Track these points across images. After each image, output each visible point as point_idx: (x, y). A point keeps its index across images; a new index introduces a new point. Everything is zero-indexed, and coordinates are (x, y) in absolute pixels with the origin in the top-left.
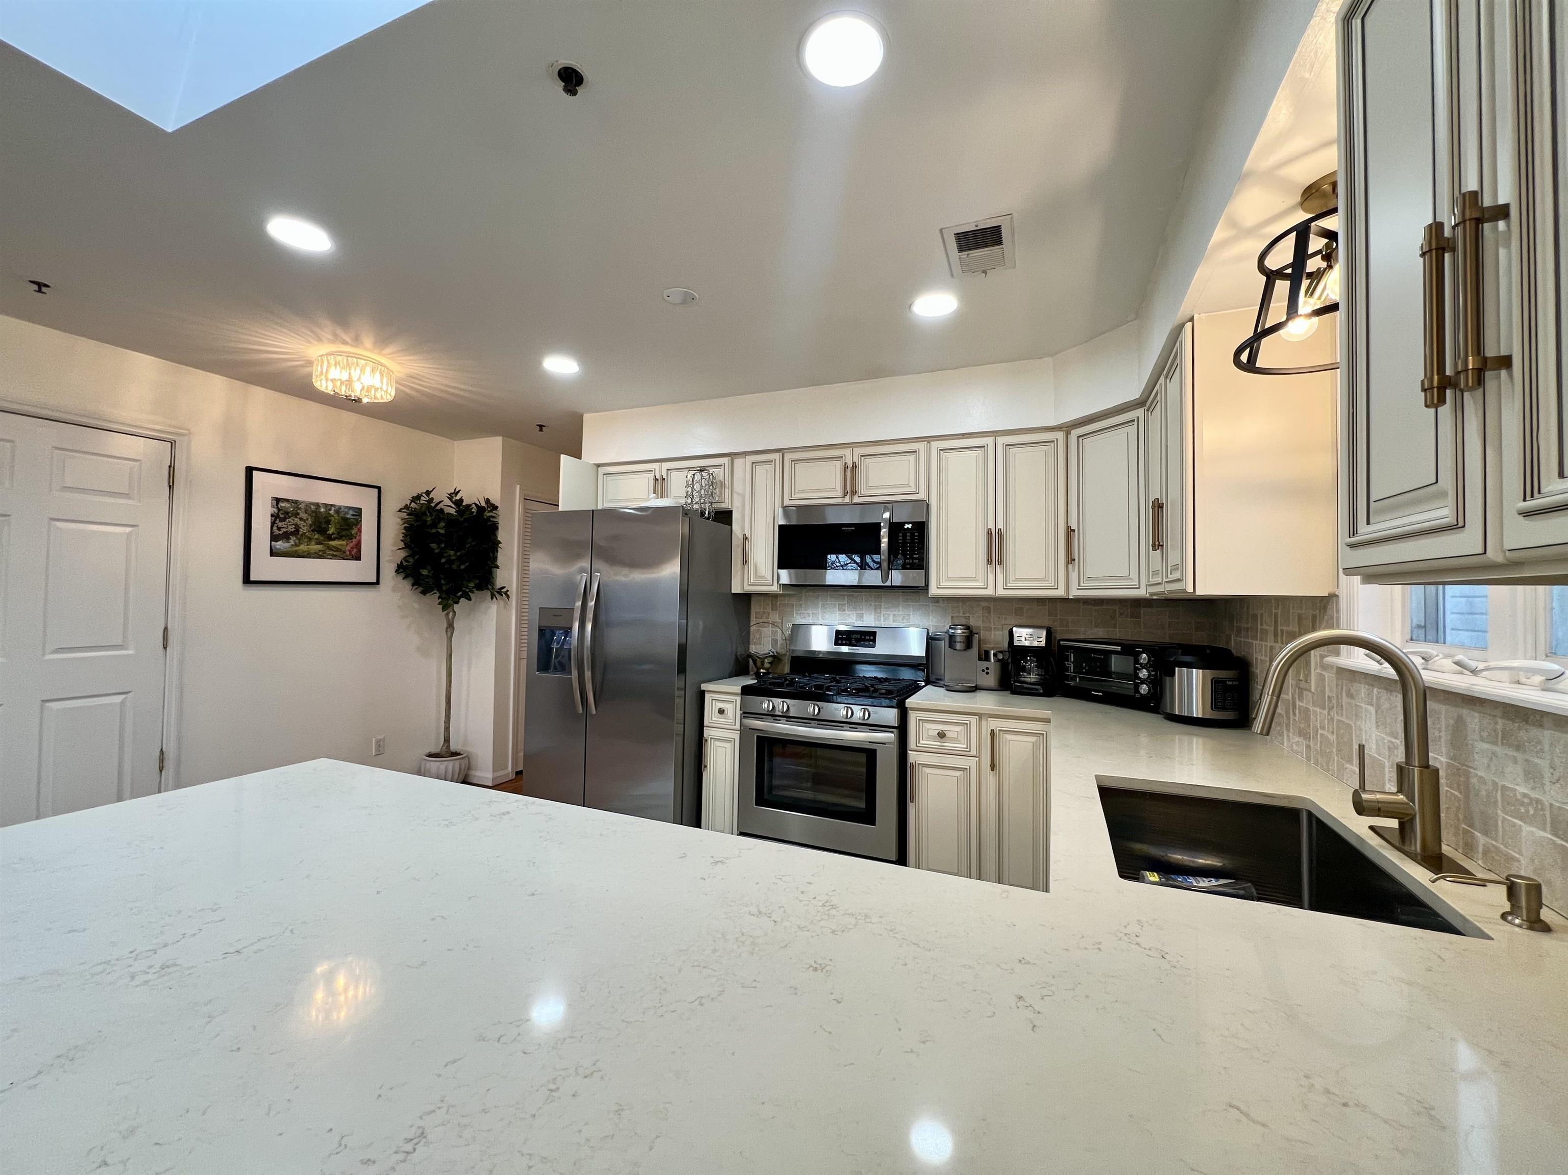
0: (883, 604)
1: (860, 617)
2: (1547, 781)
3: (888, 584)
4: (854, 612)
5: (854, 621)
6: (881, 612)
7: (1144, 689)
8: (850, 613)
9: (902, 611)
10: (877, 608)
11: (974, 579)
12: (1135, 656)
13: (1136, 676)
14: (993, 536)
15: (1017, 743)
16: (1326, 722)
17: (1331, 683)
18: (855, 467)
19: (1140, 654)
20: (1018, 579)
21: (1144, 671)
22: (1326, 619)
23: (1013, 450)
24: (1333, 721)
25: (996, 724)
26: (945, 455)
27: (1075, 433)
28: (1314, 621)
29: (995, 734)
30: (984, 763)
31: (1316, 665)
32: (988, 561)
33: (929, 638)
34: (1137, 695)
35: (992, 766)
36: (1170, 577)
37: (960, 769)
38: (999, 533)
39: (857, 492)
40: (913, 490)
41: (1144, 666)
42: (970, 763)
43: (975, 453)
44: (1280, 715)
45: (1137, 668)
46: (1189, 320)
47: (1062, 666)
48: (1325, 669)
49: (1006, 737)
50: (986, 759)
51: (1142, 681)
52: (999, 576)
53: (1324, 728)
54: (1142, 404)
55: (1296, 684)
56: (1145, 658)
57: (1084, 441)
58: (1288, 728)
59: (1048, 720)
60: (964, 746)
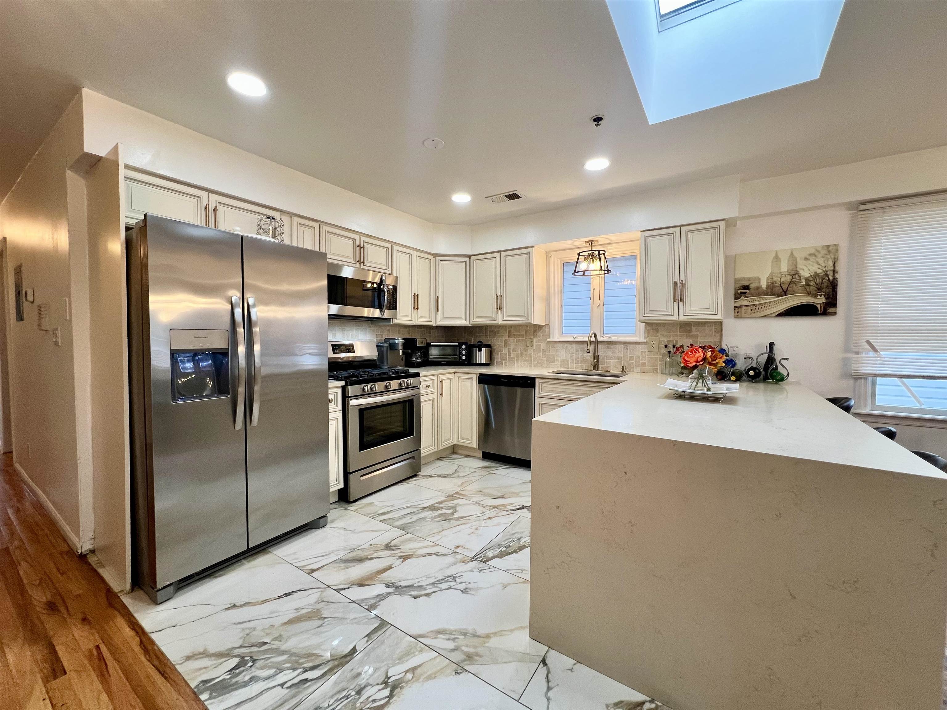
2: (617, 353)
3: (383, 317)
7: (464, 358)
10: (343, 330)
11: (407, 316)
12: (460, 346)
13: (460, 353)
14: (416, 297)
15: (446, 384)
16: (541, 355)
17: (544, 345)
18: (363, 247)
19: (462, 346)
20: (421, 317)
21: (464, 351)
22: (542, 330)
23: (419, 259)
24: (545, 354)
25: (441, 377)
26: (398, 254)
27: (438, 258)
28: (535, 331)
29: (442, 381)
30: (439, 394)
31: (536, 342)
32: (413, 308)
33: (377, 346)
34: (461, 360)
35: (442, 395)
36: (505, 319)
37: (432, 400)
38: (417, 296)
39: (363, 262)
40: (387, 268)
41: (463, 350)
42: (434, 396)
43: (408, 256)
44: (512, 358)
45: (461, 351)
46: (534, 247)
47: (428, 353)
48: (541, 343)
49: (444, 382)
50: (440, 392)
51: (463, 355)
52: (416, 315)
53: (540, 357)
54: (469, 256)
55: (524, 348)
56: (464, 347)
57: (441, 262)
58: (518, 360)
59: (454, 373)
60: (433, 389)
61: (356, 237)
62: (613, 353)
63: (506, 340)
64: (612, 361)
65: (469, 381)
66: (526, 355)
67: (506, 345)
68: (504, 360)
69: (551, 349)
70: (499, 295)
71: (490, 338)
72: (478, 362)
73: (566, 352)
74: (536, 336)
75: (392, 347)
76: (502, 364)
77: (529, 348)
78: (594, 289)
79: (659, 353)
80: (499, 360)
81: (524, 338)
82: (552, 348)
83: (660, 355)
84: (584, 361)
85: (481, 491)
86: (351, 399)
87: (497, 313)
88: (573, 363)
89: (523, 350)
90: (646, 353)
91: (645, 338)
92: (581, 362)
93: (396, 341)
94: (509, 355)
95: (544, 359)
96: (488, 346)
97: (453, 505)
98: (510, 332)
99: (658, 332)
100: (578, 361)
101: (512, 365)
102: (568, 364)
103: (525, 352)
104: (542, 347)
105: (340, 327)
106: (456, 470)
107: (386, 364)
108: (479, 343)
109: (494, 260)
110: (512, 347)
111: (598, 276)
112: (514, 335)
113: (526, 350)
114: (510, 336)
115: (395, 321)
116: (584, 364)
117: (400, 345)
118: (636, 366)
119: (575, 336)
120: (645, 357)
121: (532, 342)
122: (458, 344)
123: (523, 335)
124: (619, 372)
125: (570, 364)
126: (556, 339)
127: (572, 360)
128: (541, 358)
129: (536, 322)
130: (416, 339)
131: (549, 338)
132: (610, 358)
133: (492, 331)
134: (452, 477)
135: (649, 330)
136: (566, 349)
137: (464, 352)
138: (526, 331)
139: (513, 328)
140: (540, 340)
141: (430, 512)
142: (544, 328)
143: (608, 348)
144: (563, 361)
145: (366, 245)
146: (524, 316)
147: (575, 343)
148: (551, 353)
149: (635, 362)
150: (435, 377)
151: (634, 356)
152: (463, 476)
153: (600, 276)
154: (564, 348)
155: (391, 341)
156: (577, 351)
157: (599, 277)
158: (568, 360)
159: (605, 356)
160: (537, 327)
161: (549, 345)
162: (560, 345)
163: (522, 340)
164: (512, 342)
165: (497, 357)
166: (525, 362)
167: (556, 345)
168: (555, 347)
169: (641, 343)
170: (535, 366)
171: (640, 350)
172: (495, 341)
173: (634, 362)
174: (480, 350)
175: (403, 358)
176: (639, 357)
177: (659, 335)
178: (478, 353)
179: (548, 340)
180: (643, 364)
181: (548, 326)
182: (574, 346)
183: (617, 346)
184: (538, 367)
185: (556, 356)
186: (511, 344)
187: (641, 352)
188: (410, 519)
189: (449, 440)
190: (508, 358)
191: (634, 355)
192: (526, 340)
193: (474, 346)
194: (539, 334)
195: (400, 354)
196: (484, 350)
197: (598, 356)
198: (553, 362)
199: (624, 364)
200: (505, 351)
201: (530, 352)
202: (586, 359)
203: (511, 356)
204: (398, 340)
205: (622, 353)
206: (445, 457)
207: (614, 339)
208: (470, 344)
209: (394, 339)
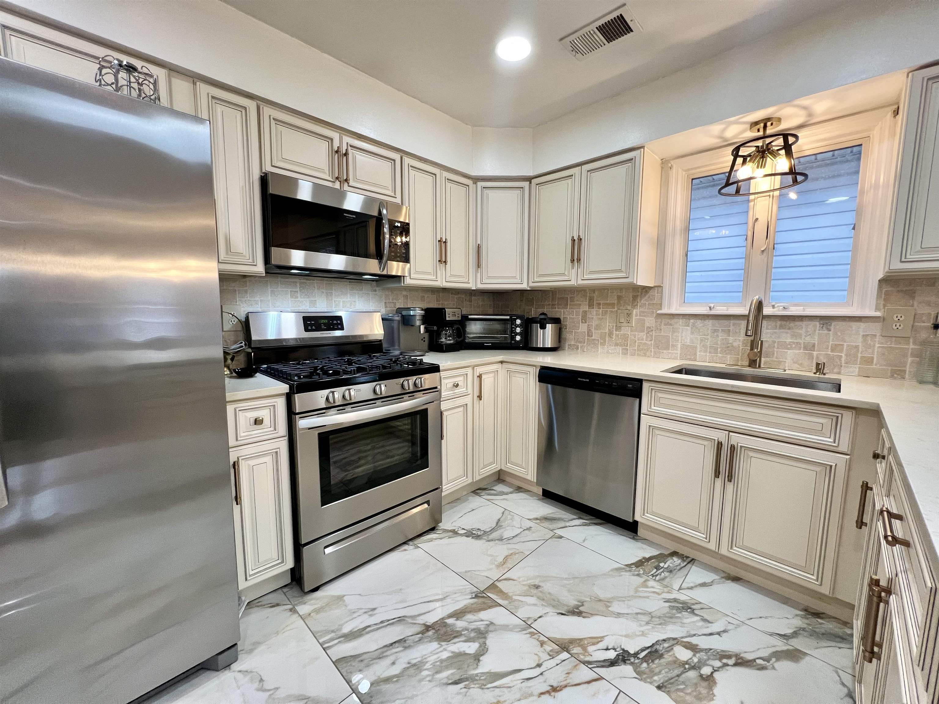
0: (333, 292)
1: (313, 303)
2: (803, 336)
3: (385, 273)
4: (308, 300)
5: (308, 307)
6: (332, 299)
7: (518, 338)
8: (302, 299)
9: (350, 298)
10: (329, 295)
11: (429, 273)
12: (513, 321)
13: (512, 332)
14: (443, 243)
15: (487, 381)
16: (645, 337)
17: (650, 321)
18: (346, 154)
19: (515, 320)
20: (452, 275)
21: (518, 328)
22: (647, 296)
23: (449, 185)
24: (652, 336)
25: (479, 370)
26: (412, 172)
27: (480, 184)
28: (635, 298)
29: (480, 377)
30: (475, 397)
31: (636, 315)
32: (439, 261)
33: (383, 319)
34: (513, 342)
35: (480, 397)
36: (586, 277)
37: (463, 406)
38: (445, 242)
39: (346, 180)
40: (393, 194)
41: (517, 326)
42: (468, 400)
43: (430, 178)
44: (594, 339)
45: (514, 328)
46: (643, 147)
47: (465, 331)
48: (645, 316)
49: (484, 377)
50: (477, 393)
51: (517, 334)
52: (444, 272)
53: (642, 340)
54: (529, 179)
55: (615, 325)
56: (518, 322)
57: (486, 191)
58: (603, 344)
59: (502, 362)
60: (465, 389)
61: (335, 135)
62: (794, 336)
63: (585, 312)
64: (789, 351)
65: (524, 376)
66: (617, 335)
67: (584, 319)
68: (580, 342)
69: (663, 326)
70: (576, 238)
71: (558, 308)
72: (540, 345)
73: (692, 333)
74: (637, 305)
75: (407, 321)
76: (578, 349)
77: (622, 324)
78: (757, 219)
79: (911, 340)
80: (573, 343)
81: (616, 309)
82: (665, 325)
83: (914, 343)
84: (728, 348)
85: (537, 587)
86: (300, 418)
87: (573, 268)
88: (705, 351)
89: (613, 328)
90: (877, 340)
91: (877, 309)
92: (721, 351)
93: (412, 312)
94: (588, 335)
95: (650, 343)
96: (556, 321)
97: (481, 625)
98: (591, 299)
99: (913, 298)
100: (716, 349)
101: (593, 350)
102: (695, 354)
103: (616, 330)
104: (647, 324)
105: (324, 291)
106: (499, 520)
107: (397, 347)
108: (542, 317)
109: (569, 181)
110: (594, 323)
111: (768, 194)
112: (599, 304)
113: (618, 328)
114: (591, 305)
115: (408, 281)
116: (726, 354)
117: (418, 318)
118: (846, 363)
119: (712, 305)
120: (874, 346)
121: (629, 315)
122: (508, 317)
123: (614, 304)
124: (809, 374)
125: (698, 353)
126: (673, 311)
127: (703, 346)
128: (644, 341)
129: (641, 282)
130: (444, 309)
131: (661, 309)
132: (786, 346)
133: (563, 298)
134: (491, 537)
135: (887, 294)
136: (692, 328)
137: (518, 330)
138: (619, 298)
139: (596, 293)
140: (643, 312)
141: (434, 645)
142: (651, 293)
143: (781, 327)
144: (685, 347)
145: (350, 151)
146: (620, 271)
147: (710, 317)
148: (662, 334)
149: (846, 355)
150: (469, 371)
151: (845, 344)
152: (509, 539)
153: (771, 193)
154: (688, 326)
155: (404, 313)
156: (715, 331)
157: (769, 196)
158: (696, 347)
159: (774, 342)
160: (640, 290)
161: (660, 320)
162: (681, 321)
163: (612, 311)
164: (594, 314)
165: (570, 337)
166: (616, 347)
167: (673, 321)
168: (671, 325)
169: (863, 320)
170: (633, 355)
171: (862, 334)
172: (566, 313)
173: (843, 355)
174: (543, 327)
175: (424, 338)
176: (857, 347)
177: (916, 304)
178: (540, 331)
179: (659, 312)
180: (869, 361)
181: (660, 289)
182: (709, 323)
183: (804, 326)
184: (638, 355)
185: (672, 338)
186: (593, 318)
187: (863, 336)
188: (393, 663)
189: (491, 464)
190: (588, 339)
191: (845, 342)
192: (619, 311)
193: (533, 321)
194: (642, 302)
195: (422, 332)
196: (549, 326)
197: (762, 342)
198: (667, 348)
199: (817, 358)
200: (583, 328)
201: (626, 330)
202: (732, 346)
203: (592, 336)
204: (415, 310)
205: (816, 337)
206: (485, 489)
207: (794, 311)
208: (528, 318)
209: (409, 309)
